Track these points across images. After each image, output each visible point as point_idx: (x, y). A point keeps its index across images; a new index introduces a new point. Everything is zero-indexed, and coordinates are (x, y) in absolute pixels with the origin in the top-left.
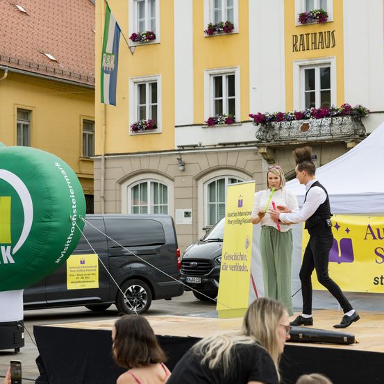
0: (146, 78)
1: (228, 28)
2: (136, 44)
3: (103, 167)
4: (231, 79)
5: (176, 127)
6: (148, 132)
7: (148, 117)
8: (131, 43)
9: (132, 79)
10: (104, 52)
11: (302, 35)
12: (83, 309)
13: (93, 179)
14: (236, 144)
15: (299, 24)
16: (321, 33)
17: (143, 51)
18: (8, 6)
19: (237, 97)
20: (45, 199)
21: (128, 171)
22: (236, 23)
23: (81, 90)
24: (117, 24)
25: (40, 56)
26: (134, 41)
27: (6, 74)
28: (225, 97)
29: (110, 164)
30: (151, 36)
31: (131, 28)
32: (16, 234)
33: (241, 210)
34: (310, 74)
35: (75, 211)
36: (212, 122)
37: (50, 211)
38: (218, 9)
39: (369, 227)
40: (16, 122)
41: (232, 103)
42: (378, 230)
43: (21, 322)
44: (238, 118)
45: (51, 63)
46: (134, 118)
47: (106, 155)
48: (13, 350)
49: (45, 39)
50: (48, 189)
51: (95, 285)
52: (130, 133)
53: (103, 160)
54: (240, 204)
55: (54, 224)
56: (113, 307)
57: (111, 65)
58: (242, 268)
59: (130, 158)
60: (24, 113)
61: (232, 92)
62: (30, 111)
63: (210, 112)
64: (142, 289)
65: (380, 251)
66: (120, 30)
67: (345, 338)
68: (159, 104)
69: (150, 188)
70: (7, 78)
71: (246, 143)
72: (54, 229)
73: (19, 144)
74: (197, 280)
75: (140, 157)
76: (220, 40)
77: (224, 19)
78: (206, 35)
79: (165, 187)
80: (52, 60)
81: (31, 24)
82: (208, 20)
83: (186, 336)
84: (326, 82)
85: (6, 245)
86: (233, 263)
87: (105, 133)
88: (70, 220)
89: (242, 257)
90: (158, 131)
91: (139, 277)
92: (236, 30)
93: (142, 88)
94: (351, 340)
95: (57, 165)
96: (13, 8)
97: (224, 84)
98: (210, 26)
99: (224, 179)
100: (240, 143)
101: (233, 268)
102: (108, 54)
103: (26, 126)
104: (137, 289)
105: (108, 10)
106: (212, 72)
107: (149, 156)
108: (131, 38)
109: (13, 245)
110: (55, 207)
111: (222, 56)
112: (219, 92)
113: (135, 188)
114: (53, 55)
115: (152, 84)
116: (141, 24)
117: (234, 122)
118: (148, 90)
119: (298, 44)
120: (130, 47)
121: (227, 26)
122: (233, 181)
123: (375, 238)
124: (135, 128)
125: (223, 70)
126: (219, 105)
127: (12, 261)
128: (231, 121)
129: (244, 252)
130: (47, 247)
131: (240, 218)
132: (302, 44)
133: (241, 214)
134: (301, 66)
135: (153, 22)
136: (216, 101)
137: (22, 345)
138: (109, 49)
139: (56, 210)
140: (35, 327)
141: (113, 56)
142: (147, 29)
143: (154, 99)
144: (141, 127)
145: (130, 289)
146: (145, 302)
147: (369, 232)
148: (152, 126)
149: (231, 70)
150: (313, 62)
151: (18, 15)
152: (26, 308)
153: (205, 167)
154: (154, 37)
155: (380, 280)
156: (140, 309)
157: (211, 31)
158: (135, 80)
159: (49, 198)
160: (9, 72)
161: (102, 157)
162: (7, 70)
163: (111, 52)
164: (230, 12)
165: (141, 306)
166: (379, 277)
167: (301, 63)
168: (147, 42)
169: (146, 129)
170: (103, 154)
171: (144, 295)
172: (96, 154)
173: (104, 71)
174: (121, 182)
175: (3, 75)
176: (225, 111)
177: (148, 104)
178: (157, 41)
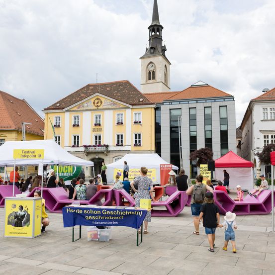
0: (57, 135)
1: (78, 125)
2: (55, 127)
4: (78, 137)
5: (65, 147)
11: (95, 128)
15: (94, 126)
16: (99, 128)
17: (57, 129)
27: (20, 132)
28: (76, 141)
30: (59, 126)
31: (54, 123)
34: (96, 137)
36: (73, 146)
38: (75, 121)
41: (78, 142)
44: (79, 145)
63: (73, 144)
68: (60, 141)
76: (76, 128)
77: (77, 123)
78: (72, 126)
82: (73, 123)
84: (100, 139)
92: (80, 126)
93: (56, 137)
96: (17, 114)
97: (76, 138)
106: (73, 135)
111: (76, 131)
112: (75, 139)
118: (58, 138)
119: (94, 130)
125: (76, 135)
126: (75, 142)
128: (78, 146)
142: (58, 124)
149: (78, 135)
150: (97, 134)
157: (74, 126)
158: (54, 136)
167: (94, 134)
176: (76, 144)
177: (58, 141)
178: (61, 127)
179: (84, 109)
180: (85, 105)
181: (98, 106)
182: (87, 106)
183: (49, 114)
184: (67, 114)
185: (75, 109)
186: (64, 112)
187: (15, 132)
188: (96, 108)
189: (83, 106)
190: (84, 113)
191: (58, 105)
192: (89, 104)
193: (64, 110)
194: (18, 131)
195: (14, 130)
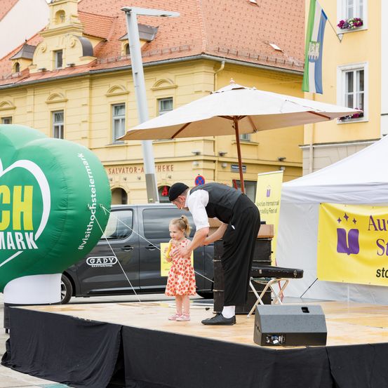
0: (353, 66)
3: (311, 156)
5: (382, 115)
6: (355, 120)
7: (356, 105)
8: (339, 30)
9: (340, 67)
13: (301, 168)
24: (323, 11)
25: (265, 46)
26: (341, 28)
27: (223, 66)
29: (318, 153)
30: (358, 23)
45: (275, 53)
47: (313, 145)
49: (273, 29)
52: (338, 122)
53: (311, 149)
59: (337, 147)
66: (326, 18)
68: (366, 92)
70: (225, 69)
75: (347, 146)
80: (276, 50)
81: (260, 15)
90: (364, 119)
102: (313, 42)
107: (356, 146)
108: (338, 25)
114: (278, 45)
115: (360, 71)
116: (350, 11)
120: (338, 35)
124: (342, 117)
135: (361, 8)
141: (318, 45)
143: (362, 87)
144: (348, 116)
148: (359, 114)
151: (247, 6)
154: (361, 24)
158: (343, 68)
160: (226, 63)
161: (311, 147)
162: (223, 62)
163: (316, 41)
168: (354, 29)
169: (352, 117)
170: (311, 144)
172: (305, 144)
175: (220, 67)
177: (356, 92)
178: (364, 27)
194: (216, 64)
195: (197, 59)
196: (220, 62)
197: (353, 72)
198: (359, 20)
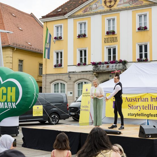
0: (59, 51)
1: (84, 36)
2: (56, 40)
3: (45, 78)
4: (85, 51)
5: (68, 66)
6: (59, 67)
7: (59, 63)
8: (54, 40)
10: (46, 42)
11: (107, 38)
12: (38, 122)
13: (42, 82)
14: (87, 72)
15: (106, 35)
16: (113, 38)
17: (58, 42)
18: (16, 28)
19: (87, 57)
20: (26, 88)
21: (53, 79)
22: (87, 34)
23: (38, 54)
24: (50, 34)
25: (26, 43)
26: (55, 39)
27: (15, 49)
28: (83, 57)
29: (47, 77)
30: (60, 38)
31: (54, 35)
32: (17, 99)
33: (87, 92)
34: (109, 50)
35: (35, 92)
36: (79, 65)
37: (27, 92)
38: (81, 30)
39: (127, 98)
40: (18, 64)
41: (85, 59)
42: (129, 99)
43: (18, 126)
44: (87, 63)
45: (30, 46)
46: (55, 63)
48: (15, 135)
49: (28, 38)
50: (27, 85)
51: (42, 115)
52: (54, 68)
53: (45, 76)
54: (87, 90)
55: (29, 96)
56: (47, 122)
57: (48, 47)
58: (87, 110)
59: (54, 75)
60: (21, 61)
61: (85, 55)
62: (23, 60)
63: (78, 61)
64: (56, 116)
65: (130, 105)
66: (51, 36)
67: (118, 132)
68: (63, 59)
69: (59, 85)
70: (16, 50)
71: (90, 71)
72: (29, 97)
73: (19, 71)
74: (73, 114)
75: (57, 75)
76: (82, 39)
77: (83, 33)
78: (78, 38)
79: (64, 85)
82: (78, 33)
83: (69, 131)
84: (115, 53)
85: (14, 102)
86: (84, 108)
87: (46, 68)
88: (34, 95)
89: (87, 107)
90: (62, 67)
91: (55, 113)
92: (87, 36)
93: (57, 54)
94: (120, 133)
95: (30, 77)
96: (18, 29)
97: (83, 53)
98: (79, 35)
99: (82, 82)
100: (87, 71)
101: (84, 110)
103: (21, 65)
104: (55, 116)
105: (47, 30)
106: (79, 49)
107: (59, 75)
109: (16, 102)
110: (29, 90)
111: (83, 44)
112: (81, 55)
113: (55, 85)
114: (30, 43)
115: (61, 53)
116: (58, 34)
117: (86, 65)
118: (59, 55)
119: (106, 41)
121: (84, 35)
122: (85, 83)
123: (128, 101)
124: (55, 66)
125: (83, 49)
126: (81, 59)
127: (15, 107)
128: (85, 64)
129: (88, 105)
130: (26, 103)
131: (87, 95)
132: (107, 41)
133: (87, 93)
134: (107, 48)
135: (61, 33)
136: (80, 58)
137: (18, 133)
138: (48, 42)
139: (29, 92)
140: (22, 128)
141: (49, 44)
142: (59, 35)
143: (61, 57)
144: (57, 66)
145: (52, 116)
146: (57, 120)
147: (126, 99)
148: (61, 65)
149: (85, 49)
150: (110, 46)
151: (20, 31)
152: (20, 122)
153: (77, 78)
154: (61, 38)
155: (130, 114)
156: (55, 123)
157: (79, 36)
158: (55, 51)
159: (27, 88)
160: (16, 48)
161: (45, 75)
163: (48, 43)
164: (85, 31)
165: (56, 121)
166: (130, 113)
167: (107, 47)
168: (59, 40)
171: (57, 118)
172: (43, 74)
173: (46, 48)
174: (51, 83)
176: (83, 61)
177: (59, 59)
178: (62, 39)
179: (93, 11)
180: (94, 6)
181: (110, 6)
182: (97, 8)
183: (48, 23)
184: (71, 21)
185: (81, 13)
186: (67, 19)
187: (9, 50)
188: (109, 9)
189: (91, 9)
190: (93, 18)
191: (59, 10)
192: (98, 5)
193: (66, 16)
194: (13, 48)
195: (8, 47)
196: (14, 48)
197: (58, 53)
198: (61, 37)
